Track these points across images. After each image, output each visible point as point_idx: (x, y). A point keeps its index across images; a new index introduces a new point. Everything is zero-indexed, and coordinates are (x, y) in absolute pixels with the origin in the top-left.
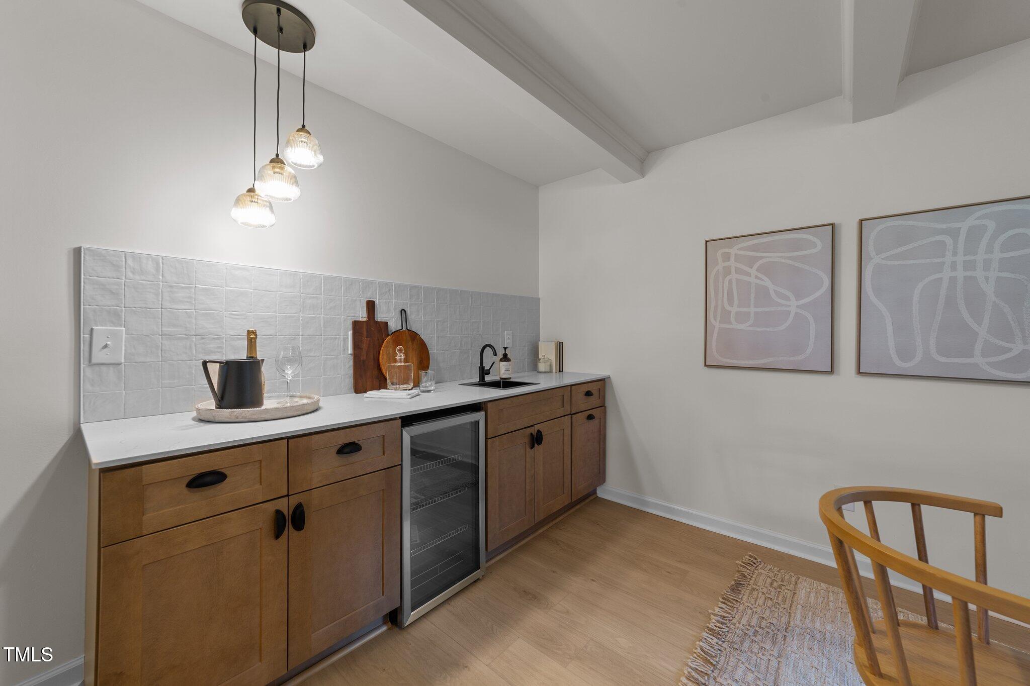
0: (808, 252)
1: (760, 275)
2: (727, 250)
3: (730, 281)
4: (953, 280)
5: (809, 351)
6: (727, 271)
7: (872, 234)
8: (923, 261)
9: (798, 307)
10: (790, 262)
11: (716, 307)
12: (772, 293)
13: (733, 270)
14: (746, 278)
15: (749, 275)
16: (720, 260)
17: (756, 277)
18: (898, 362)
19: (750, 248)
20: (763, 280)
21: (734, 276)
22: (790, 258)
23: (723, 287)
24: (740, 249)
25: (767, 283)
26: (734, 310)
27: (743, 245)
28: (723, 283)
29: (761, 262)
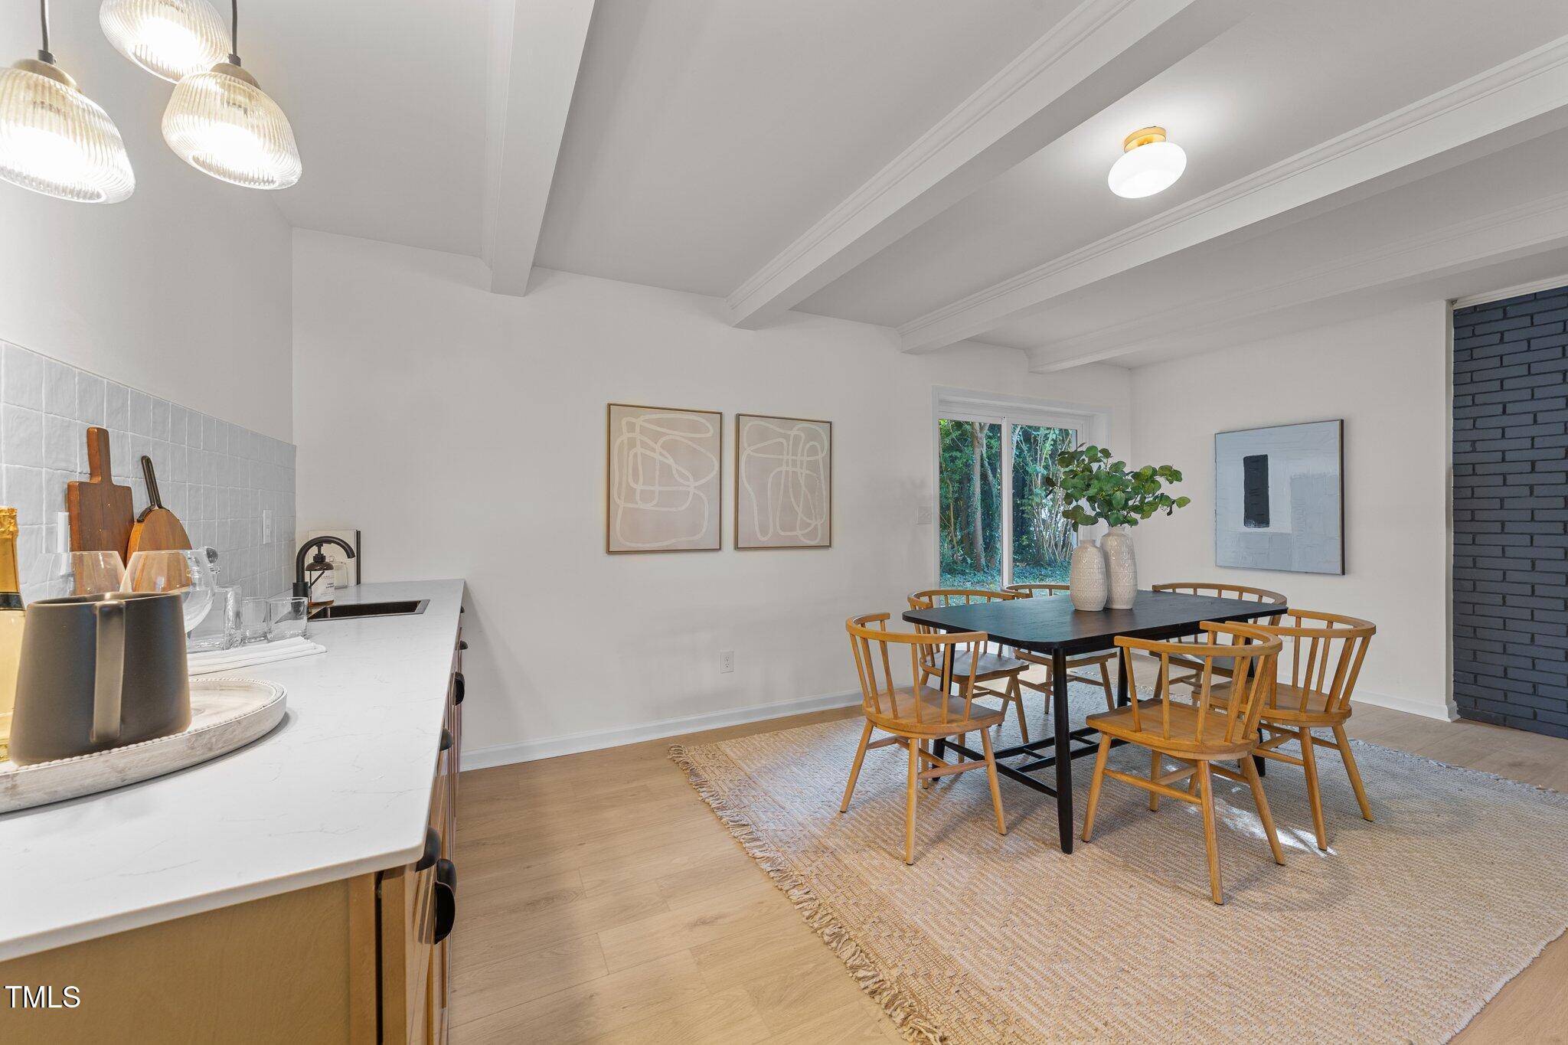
0: (703, 436)
1: (665, 453)
2: (634, 420)
3: (635, 455)
4: (787, 472)
5: (704, 530)
6: (632, 444)
7: (747, 425)
8: (772, 456)
9: (695, 487)
10: (690, 443)
11: (620, 484)
12: (674, 472)
13: (638, 443)
14: (652, 454)
15: (653, 450)
16: (624, 429)
17: (661, 454)
18: (759, 535)
19: (658, 422)
20: (666, 457)
21: (639, 450)
22: (691, 439)
23: (628, 460)
24: (644, 421)
25: (670, 461)
26: (639, 487)
27: (647, 417)
28: (628, 456)
29: (664, 439)
